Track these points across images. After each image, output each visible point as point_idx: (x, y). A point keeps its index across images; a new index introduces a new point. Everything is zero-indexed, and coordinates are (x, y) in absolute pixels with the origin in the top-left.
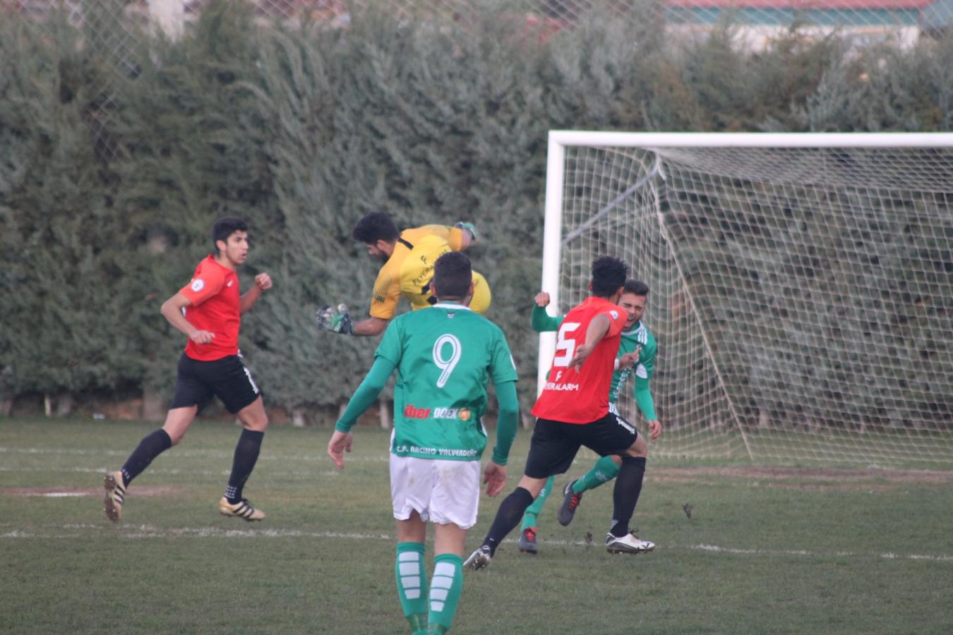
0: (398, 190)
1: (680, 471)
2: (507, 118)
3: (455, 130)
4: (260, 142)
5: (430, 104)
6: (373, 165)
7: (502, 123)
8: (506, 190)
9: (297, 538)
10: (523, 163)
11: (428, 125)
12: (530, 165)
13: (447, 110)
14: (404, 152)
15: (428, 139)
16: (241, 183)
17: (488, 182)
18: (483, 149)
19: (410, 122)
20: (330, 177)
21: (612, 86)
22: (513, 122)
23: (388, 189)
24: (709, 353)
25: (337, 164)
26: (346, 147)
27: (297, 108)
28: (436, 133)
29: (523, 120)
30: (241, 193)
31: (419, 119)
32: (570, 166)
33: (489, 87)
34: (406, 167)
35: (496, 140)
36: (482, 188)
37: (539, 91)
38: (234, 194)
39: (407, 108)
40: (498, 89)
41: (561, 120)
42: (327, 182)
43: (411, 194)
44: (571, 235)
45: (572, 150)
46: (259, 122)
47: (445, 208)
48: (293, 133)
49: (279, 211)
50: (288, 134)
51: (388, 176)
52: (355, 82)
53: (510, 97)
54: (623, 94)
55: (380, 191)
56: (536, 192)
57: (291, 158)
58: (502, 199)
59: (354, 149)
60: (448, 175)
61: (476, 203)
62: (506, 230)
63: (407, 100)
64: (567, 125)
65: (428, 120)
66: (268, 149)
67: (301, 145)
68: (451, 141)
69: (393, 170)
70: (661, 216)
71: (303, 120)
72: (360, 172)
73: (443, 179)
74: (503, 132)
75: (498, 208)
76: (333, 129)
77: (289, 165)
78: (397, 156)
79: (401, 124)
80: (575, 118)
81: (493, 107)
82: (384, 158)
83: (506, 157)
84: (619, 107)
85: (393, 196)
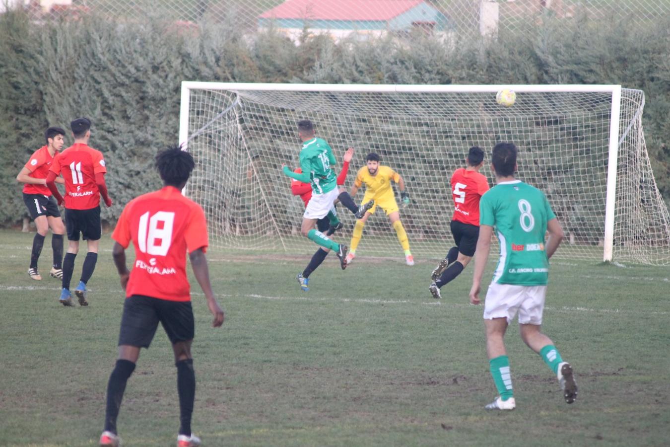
0: (107, 111)
1: (248, 257)
2: (163, 74)
3: (136, 81)
4: (36, 83)
5: (124, 66)
6: (95, 98)
7: (160, 77)
8: (162, 111)
9: (43, 291)
10: (171, 98)
11: (123, 77)
12: (175, 99)
13: (133, 70)
14: (110, 91)
15: (123, 85)
16: (26, 105)
17: (153, 107)
18: (151, 90)
19: (114, 75)
20: (72, 104)
21: (214, 60)
22: (167, 76)
23: (102, 110)
24: (264, 197)
25: (76, 97)
26: (81, 88)
27: (59, 66)
28: (127, 81)
29: (171, 75)
30: (26, 110)
31: (118, 74)
32: (193, 99)
33: (154, 59)
34: (111, 100)
35: (157, 85)
36: (150, 111)
37: (180, 60)
38: (22, 111)
39: (112, 68)
40: (158, 60)
41: (190, 76)
42: (71, 106)
43: (114, 113)
44: (193, 135)
45: (193, 91)
46: (38, 73)
47: (131, 120)
48: (55, 80)
49: (46, 121)
50: (53, 80)
51: (102, 103)
52: (85, 54)
53: (165, 64)
54: (220, 63)
55: (98, 111)
56: (177, 114)
57: (54, 93)
58: (160, 116)
59: (85, 89)
60: (134, 103)
61: (147, 118)
62: (162, 132)
63: (112, 64)
64: (193, 79)
65: (122, 74)
66: (41, 87)
67: (58, 85)
68: (135, 86)
69: (105, 101)
70: (239, 126)
71: (60, 73)
72: (88, 101)
73: (131, 105)
74: (161, 81)
75: (158, 121)
76: (74, 78)
77: (52, 97)
78: (107, 94)
79: (109, 77)
80: (197, 76)
81: (155, 69)
82: (100, 94)
83: (163, 94)
84: (218, 70)
85: (105, 114)
